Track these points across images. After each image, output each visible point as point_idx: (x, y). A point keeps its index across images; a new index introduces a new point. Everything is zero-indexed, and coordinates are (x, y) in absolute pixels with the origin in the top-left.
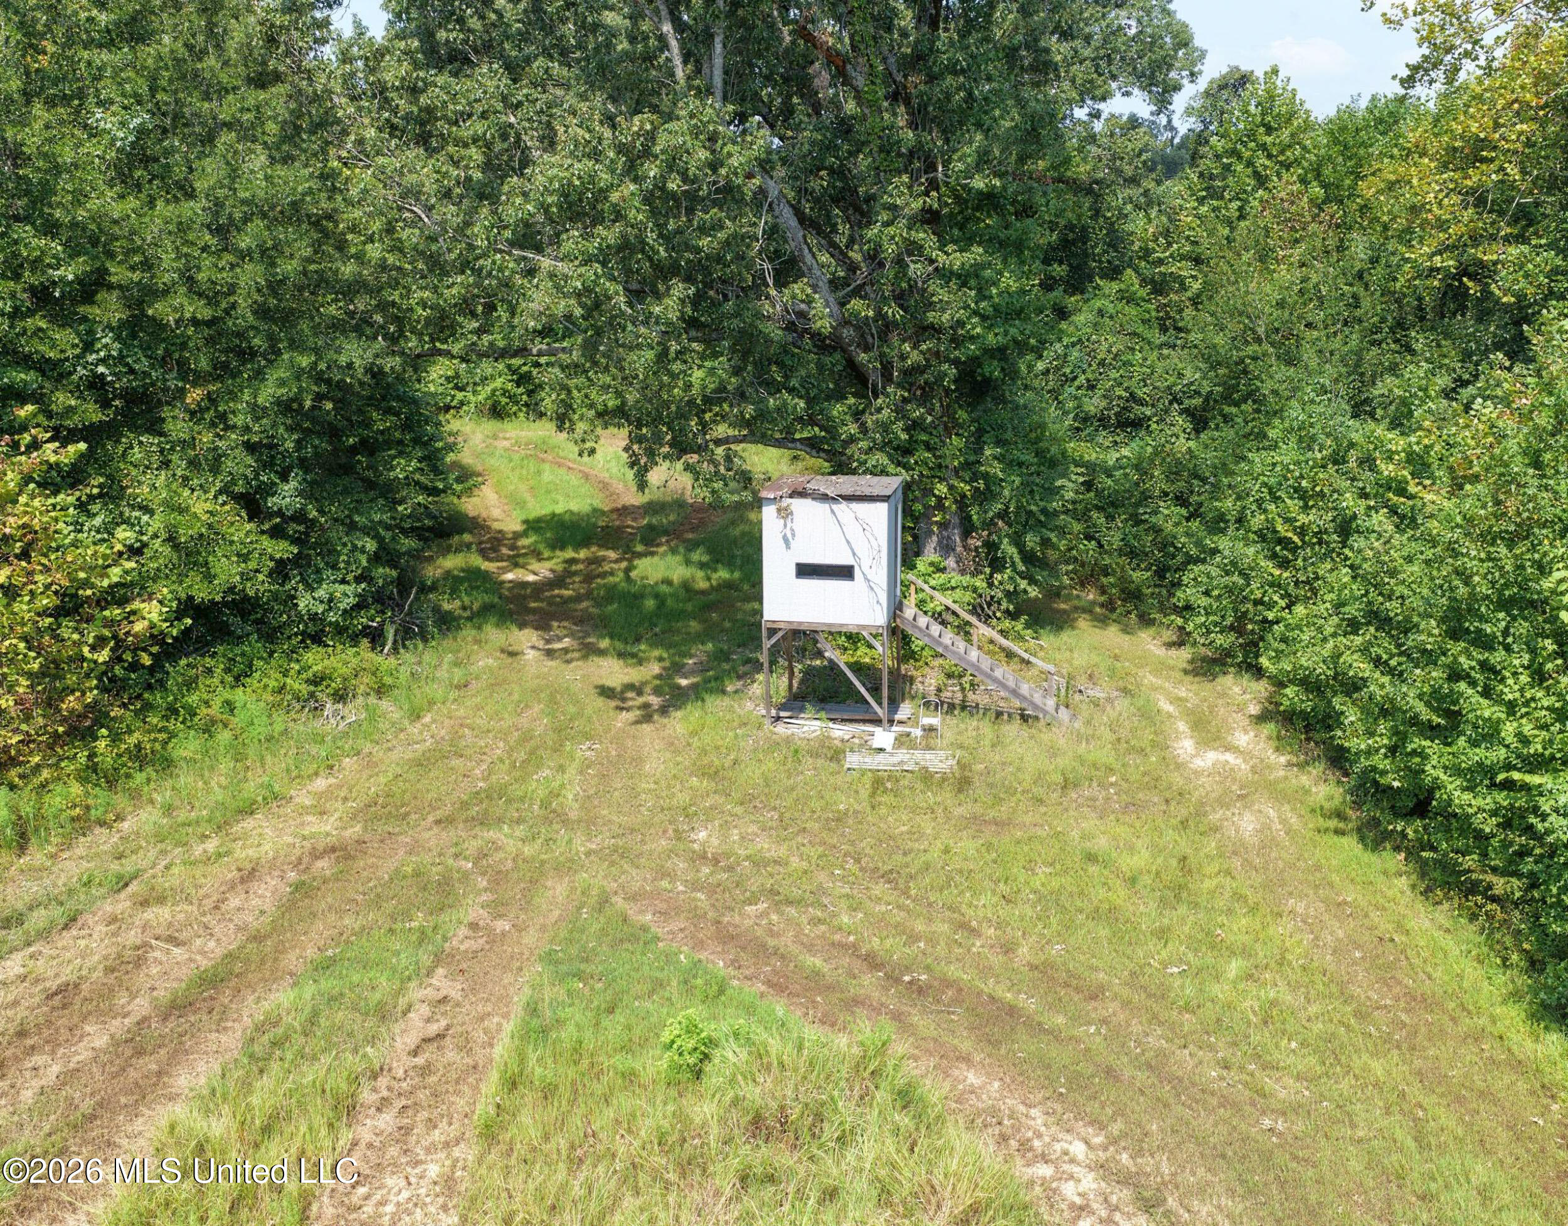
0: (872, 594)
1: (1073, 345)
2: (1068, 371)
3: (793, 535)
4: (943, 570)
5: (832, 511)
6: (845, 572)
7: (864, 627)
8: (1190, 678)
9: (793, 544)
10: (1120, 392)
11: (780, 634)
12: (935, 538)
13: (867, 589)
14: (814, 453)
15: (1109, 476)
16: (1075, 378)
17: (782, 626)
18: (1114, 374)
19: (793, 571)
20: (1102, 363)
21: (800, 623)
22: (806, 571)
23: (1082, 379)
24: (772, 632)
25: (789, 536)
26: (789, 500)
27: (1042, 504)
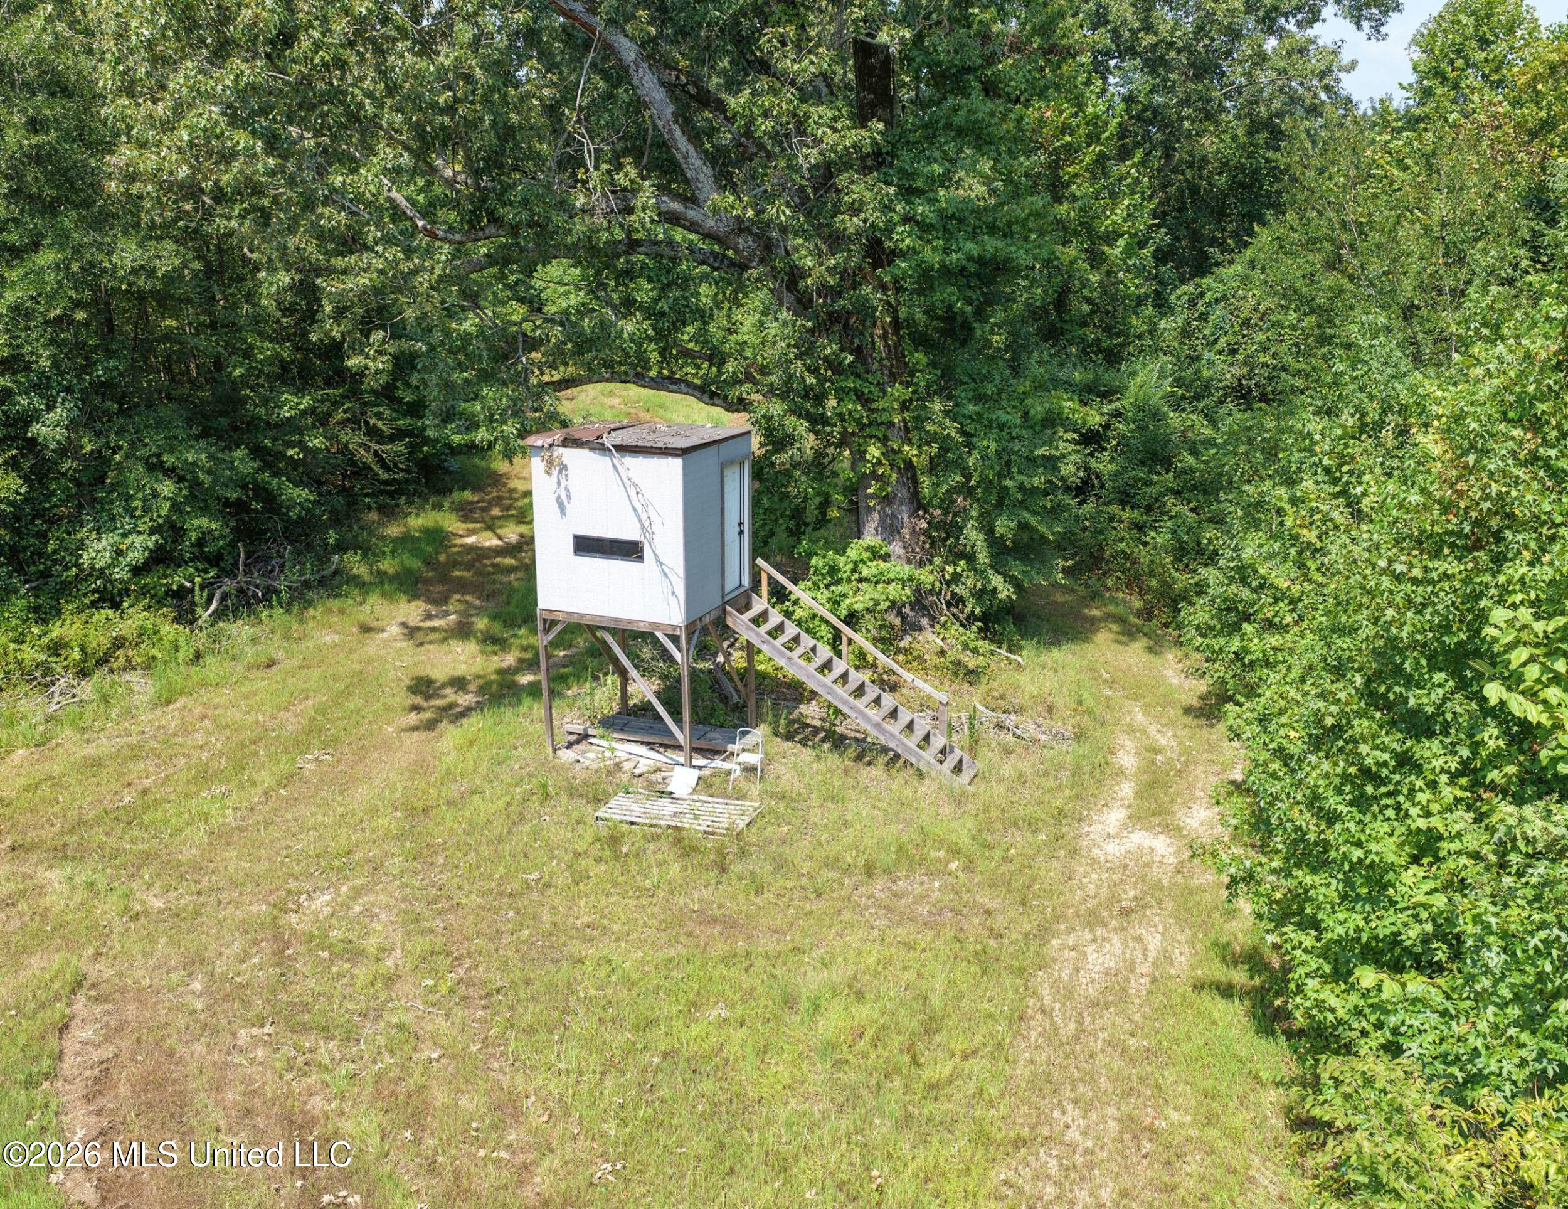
0: (665, 581)
1: (1217, 301)
2: (1207, 332)
3: (569, 497)
4: (886, 557)
5: (614, 467)
6: (630, 550)
7: (658, 626)
8: (1189, 720)
9: (569, 508)
10: (1264, 358)
11: (559, 627)
12: (876, 516)
13: (659, 575)
14: (706, 397)
15: (1194, 453)
16: (1216, 341)
17: (560, 617)
18: (1261, 337)
19: (570, 545)
20: (1246, 323)
21: (582, 615)
22: (586, 546)
23: (1222, 343)
24: (550, 624)
25: (564, 498)
26: (562, 450)
27: (1021, 478)
